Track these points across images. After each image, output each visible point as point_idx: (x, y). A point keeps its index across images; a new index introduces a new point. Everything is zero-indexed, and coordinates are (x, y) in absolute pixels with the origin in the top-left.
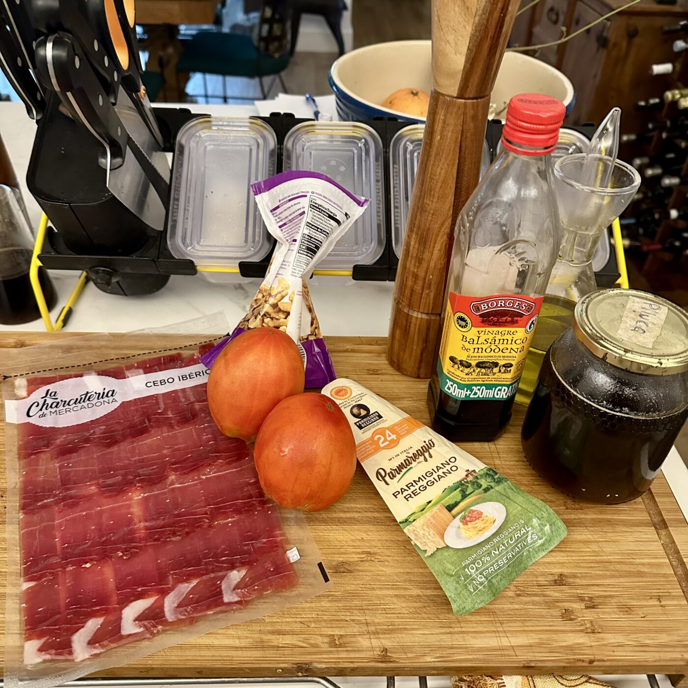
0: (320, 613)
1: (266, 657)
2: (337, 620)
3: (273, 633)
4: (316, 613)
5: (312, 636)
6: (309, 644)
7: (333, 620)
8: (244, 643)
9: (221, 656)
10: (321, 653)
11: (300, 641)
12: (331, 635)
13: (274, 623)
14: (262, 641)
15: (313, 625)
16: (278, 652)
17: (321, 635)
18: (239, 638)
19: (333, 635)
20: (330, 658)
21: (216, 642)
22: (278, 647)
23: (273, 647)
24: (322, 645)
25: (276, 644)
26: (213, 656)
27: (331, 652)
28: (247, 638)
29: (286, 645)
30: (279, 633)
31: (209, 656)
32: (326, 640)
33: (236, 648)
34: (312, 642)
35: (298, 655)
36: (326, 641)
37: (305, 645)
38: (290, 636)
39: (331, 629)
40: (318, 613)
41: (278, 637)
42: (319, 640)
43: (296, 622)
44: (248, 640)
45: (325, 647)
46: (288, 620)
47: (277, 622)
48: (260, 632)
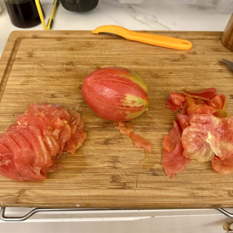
0: (220, 178)
1: (197, 202)
2: (229, 182)
3: (198, 189)
4: (218, 178)
5: (218, 191)
7: (227, 182)
8: (185, 194)
9: (174, 202)
10: (225, 200)
11: (212, 193)
12: (228, 190)
13: (198, 184)
14: (194, 194)
15: (218, 185)
16: (203, 199)
17: (223, 190)
18: (181, 192)
19: (229, 190)
20: (230, 203)
21: (170, 194)
22: (202, 197)
23: (200, 197)
24: (225, 196)
25: (201, 195)
26: (170, 202)
27: (230, 199)
28: (185, 192)
29: (206, 196)
30: (202, 189)
31: (168, 202)
32: (226, 193)
33: (181, 197)
34: (219, 194)
37: (216, 196)
38: (207, 191)
39: (227, 187)
40: (219, 178)
41: (201, 191)
42: (223, 193)
43: (209, 183)
44: (186, 193)
45: (226, 197)
46: (204, 182)
47: (200, 184)
48: (191, 188)
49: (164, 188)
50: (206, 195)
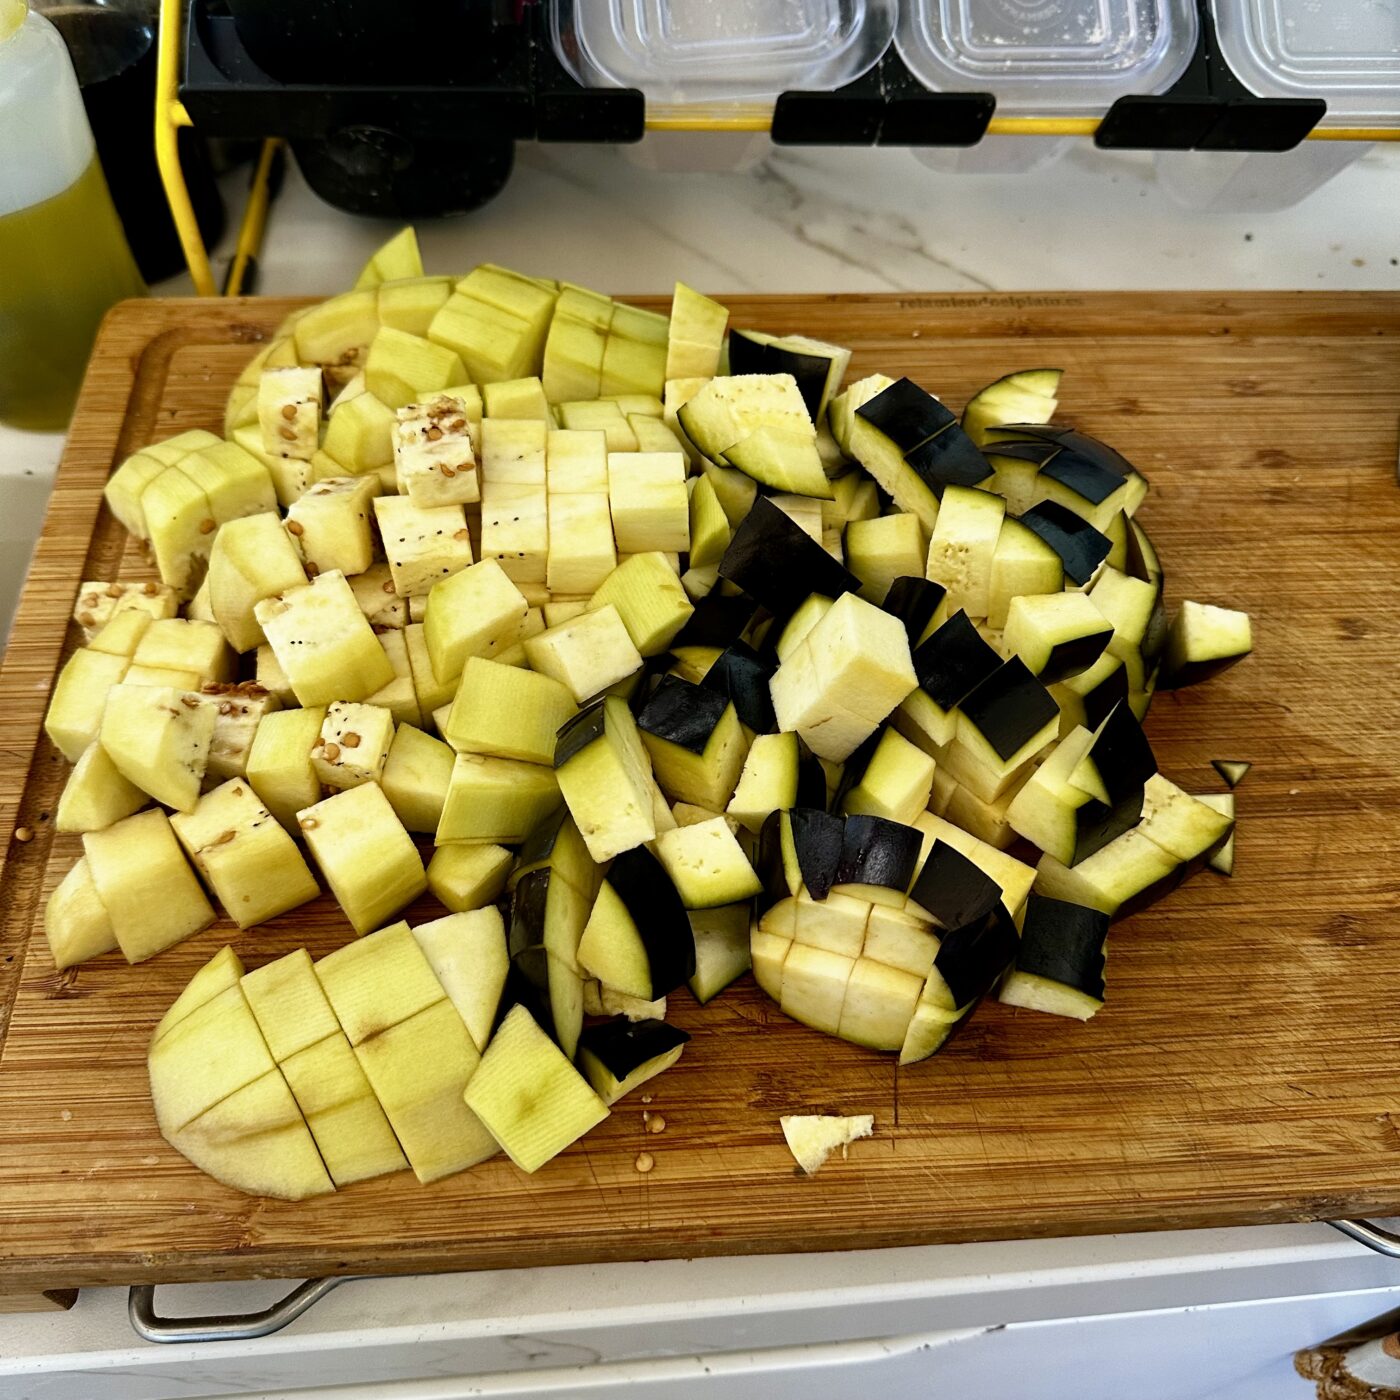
0: (1331, 1057)
2: (1382, 1075)
3: (1228, 1117)
4: (1320, 1057)
5: (1330, 1122)
6: (1330, 1143)
7: (1371, 1076)
8: (1157, 1151)
9: (1106, 1192)
10: (1371, 1166)
11: (1303, 1137)
12: (1379, 1117)
13: (1218, 1089)
14: (1204, 1144)
15: (1323, 1091)
16: (1256, 1170)
17: (1353, 1118)
18: (1138, 1137)
19: (1387, 1116)
21: (1084, 1154)
22: (1252, 1157)
23: (1238, 1157)
24: (1367, 1145)
25: (1245, 1150)
26: (1086, 1193)
28: (1160, 1136)
29: (1271, 1152)
30: (1244, 1117)
31: (1074, 1194)
32: (1372, 1130)
34: (1338, 1137)
35: (1312, 1176)
36: (1373, 1134)
37: (1323, 1148)
38: (1271, 1125)
39: (1375, 1100)
40: (1326, 1057)
41: (1241, 1129)
42: (1354, 1132)
43: (1276, 1085)
44: (1165, 1143)
45: (1377, 1151)
46: (1252, 1080)
47: (1229, 1089)
48: (1189, 1117)
49: (1046, 1122)
50: (1272, 1147)
